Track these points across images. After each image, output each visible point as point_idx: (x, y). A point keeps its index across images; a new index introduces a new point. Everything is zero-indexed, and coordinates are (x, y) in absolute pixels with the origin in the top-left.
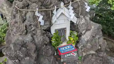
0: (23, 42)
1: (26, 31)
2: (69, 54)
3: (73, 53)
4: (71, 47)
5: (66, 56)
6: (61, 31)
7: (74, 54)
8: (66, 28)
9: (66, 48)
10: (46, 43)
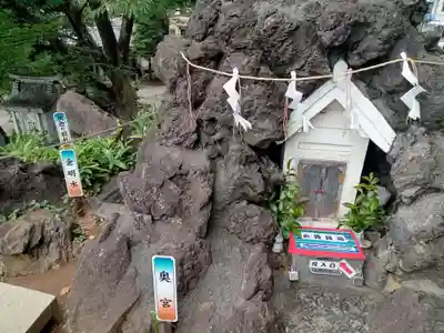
0: (180, 168)
1: (195, 136)
2: (328, 264)
3: (343, 265)
4: (346, 241)
5: (311, 266)
6: (324, 171)
7: (350, 272)
8: (344, 165)
9: (323, 236)
10: (252, 193)
